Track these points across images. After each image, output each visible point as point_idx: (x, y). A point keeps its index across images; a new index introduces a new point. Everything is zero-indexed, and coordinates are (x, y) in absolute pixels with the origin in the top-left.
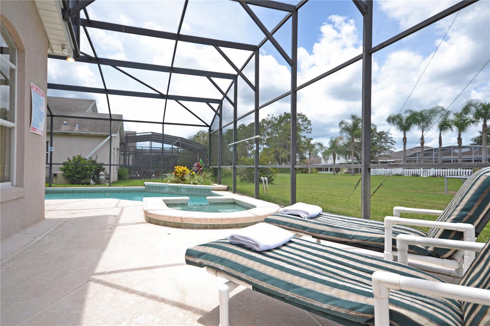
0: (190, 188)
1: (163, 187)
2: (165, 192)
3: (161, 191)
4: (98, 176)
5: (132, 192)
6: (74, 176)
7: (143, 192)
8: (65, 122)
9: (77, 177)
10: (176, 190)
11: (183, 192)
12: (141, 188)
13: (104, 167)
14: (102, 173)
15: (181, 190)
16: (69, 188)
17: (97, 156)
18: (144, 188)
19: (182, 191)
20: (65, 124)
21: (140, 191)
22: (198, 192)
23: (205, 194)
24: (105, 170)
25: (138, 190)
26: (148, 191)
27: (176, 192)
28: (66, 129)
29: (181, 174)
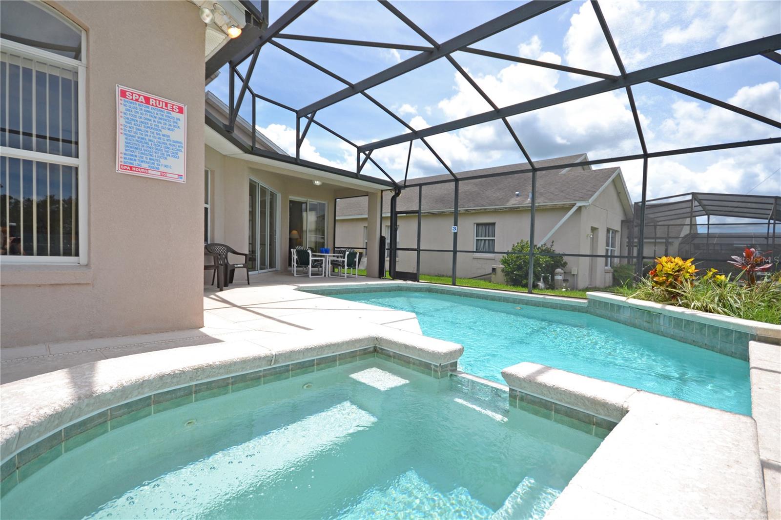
0: (682, 320)
1: (619, 307)
2: (622, 318)
3: (615, 315)
4: (553, 275)
5: (560, 309)
6: (512, 272)
7: (583, 312)
8: (517, 193)
9: (516, 274)
10: (645, 320)
11: (662, 328)
12: (578, 302)
13: (565, 259)
14: (559, 270)
15: (657, 320)
16: (466, 289)
17: (553, 243)
18: (584, 303)
19: (659, 324)
20: (518, 195)
21: (576, 309)
22: (705, 335)
23: (728, 345)
24: (567, 266)
25: (572, 306)
26: (592, 310)
27: (645, 324)
28: (515, 202)
29: (667, 277)
